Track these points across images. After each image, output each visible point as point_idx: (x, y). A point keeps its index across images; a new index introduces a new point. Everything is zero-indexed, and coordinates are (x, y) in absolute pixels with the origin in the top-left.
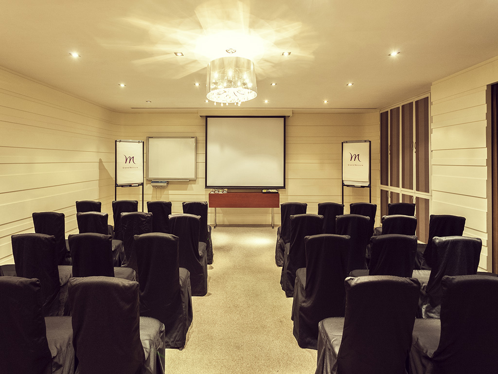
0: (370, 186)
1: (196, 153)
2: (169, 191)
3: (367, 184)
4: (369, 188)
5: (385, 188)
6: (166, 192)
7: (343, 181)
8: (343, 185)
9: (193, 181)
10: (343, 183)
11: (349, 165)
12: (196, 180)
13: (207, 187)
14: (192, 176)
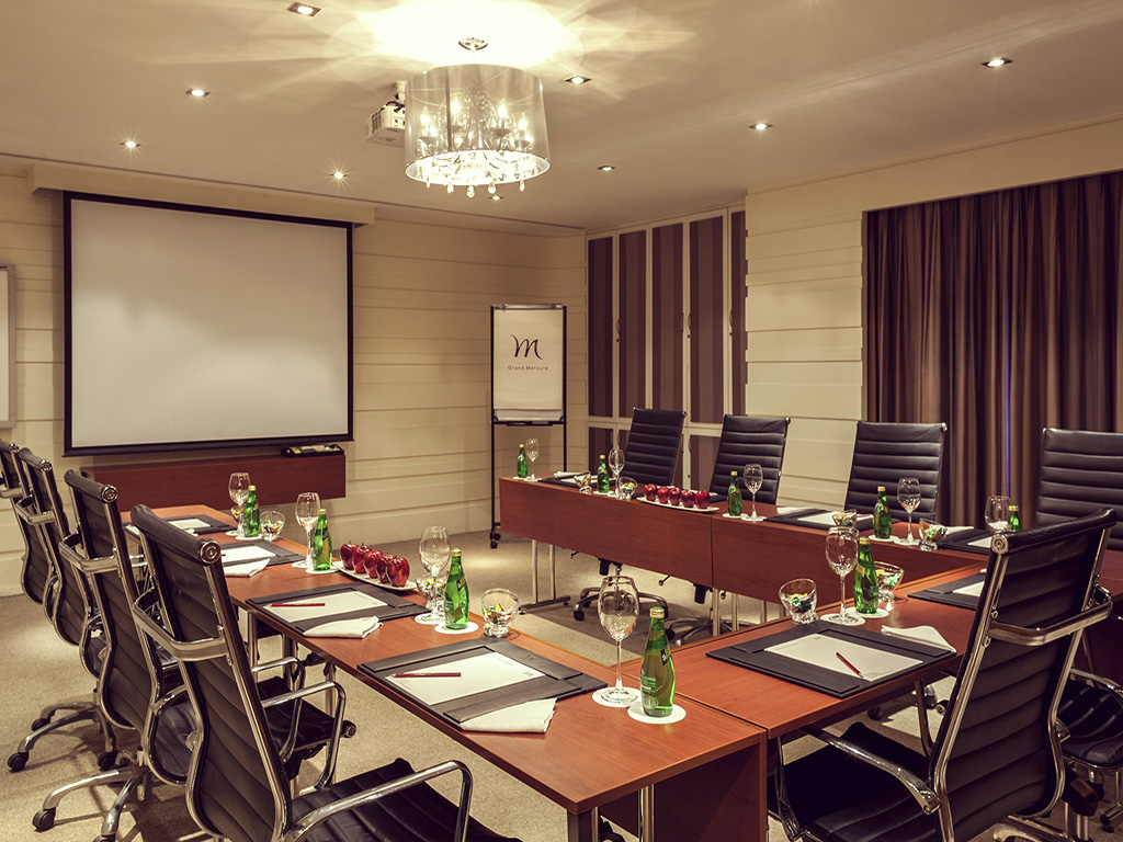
0: (563, 421)
1: (15, 329)
3: (557, 417)
4: (562, 426)
5: (601, 422)
7: (493, 411)
8: (495, 421)
10: (493, 417)
11: (510, 368)
12: (9, 429)
13: (71, 451)
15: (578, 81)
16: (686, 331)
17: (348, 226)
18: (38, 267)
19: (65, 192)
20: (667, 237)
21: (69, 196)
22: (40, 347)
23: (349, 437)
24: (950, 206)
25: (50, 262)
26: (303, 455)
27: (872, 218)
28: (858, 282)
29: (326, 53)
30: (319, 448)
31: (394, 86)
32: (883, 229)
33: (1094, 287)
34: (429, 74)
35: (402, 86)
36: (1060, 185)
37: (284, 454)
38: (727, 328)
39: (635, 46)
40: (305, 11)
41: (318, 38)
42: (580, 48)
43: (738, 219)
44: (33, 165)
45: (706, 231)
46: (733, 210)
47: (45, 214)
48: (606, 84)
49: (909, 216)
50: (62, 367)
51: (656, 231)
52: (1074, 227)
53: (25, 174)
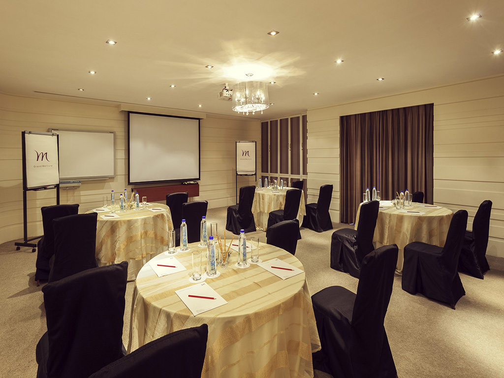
0: (255, 174)
1: (115, 150)
2: (81, 192)
5: (265, 174)
6: (76, 193)
7: (236, 171)
8: (237, 174)
9: (111, 178)
12: (114, 178)
13: (129, 183)
14: (112, 174)
15: (272, 83)
16: (290, 149)
17: (199, 119)
18: (121, 132)
19: (128, 111)
20: (284, 122)
21: (129, 112)
22: (122, 154)
23: (199, 179)
24: (363, 115)
25: (123, 131)
26: (188, 184)
27: (342, 118)
28: (338, 136)
29: (210, 76)
30: (192, 182)
31: (225, 84)
32: (345, 121)
33: (401, 138)
34: (240, 83)
35: (227, 85)
36: (392, 110)
37: (182, 184)
38: (301, 148)
39: (290, 75)
40: (209, 67)
41: (210, 73)
42: (276, 75)
43: (304, 117)
44: (120, 104)
45: (294, 121)
46: (302, 115)
47: (123, 117)
48: (279, 84)
49: (352, 118)
50: (127, 160)
51: (281, 120)
52: (396, 122)
53: (118, 106)
